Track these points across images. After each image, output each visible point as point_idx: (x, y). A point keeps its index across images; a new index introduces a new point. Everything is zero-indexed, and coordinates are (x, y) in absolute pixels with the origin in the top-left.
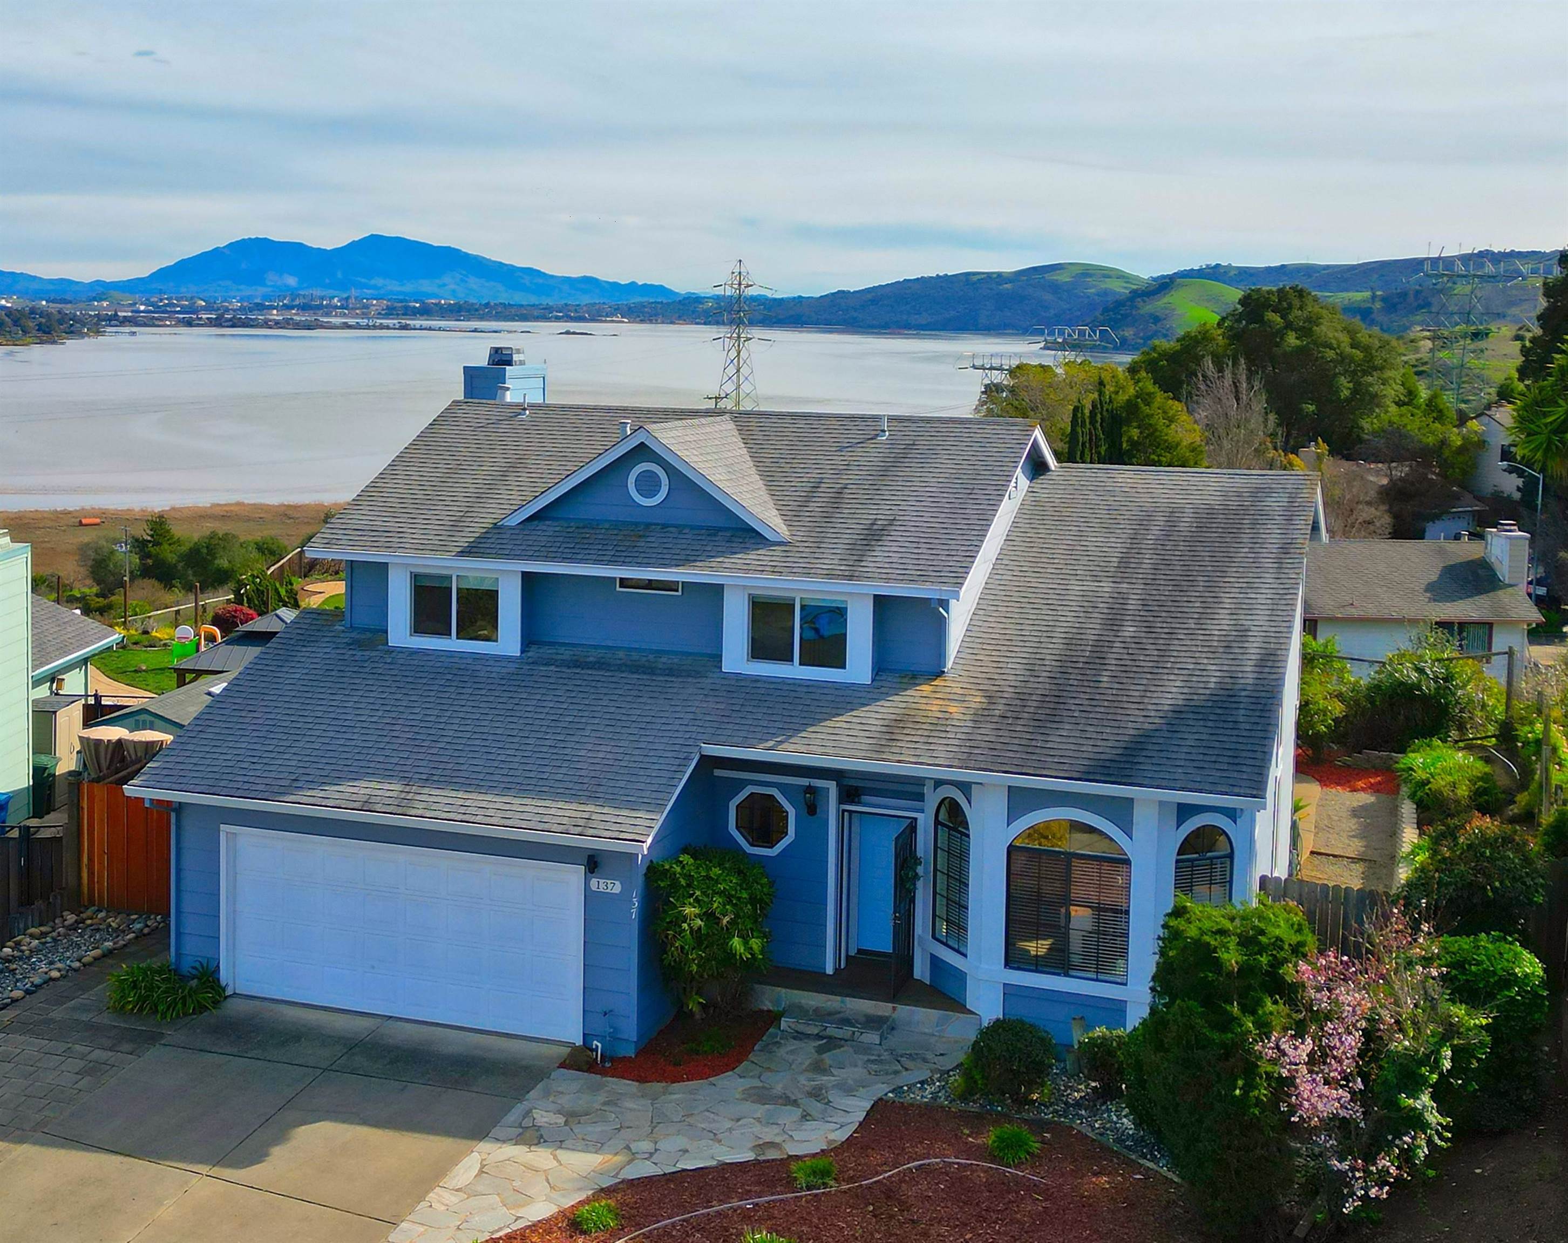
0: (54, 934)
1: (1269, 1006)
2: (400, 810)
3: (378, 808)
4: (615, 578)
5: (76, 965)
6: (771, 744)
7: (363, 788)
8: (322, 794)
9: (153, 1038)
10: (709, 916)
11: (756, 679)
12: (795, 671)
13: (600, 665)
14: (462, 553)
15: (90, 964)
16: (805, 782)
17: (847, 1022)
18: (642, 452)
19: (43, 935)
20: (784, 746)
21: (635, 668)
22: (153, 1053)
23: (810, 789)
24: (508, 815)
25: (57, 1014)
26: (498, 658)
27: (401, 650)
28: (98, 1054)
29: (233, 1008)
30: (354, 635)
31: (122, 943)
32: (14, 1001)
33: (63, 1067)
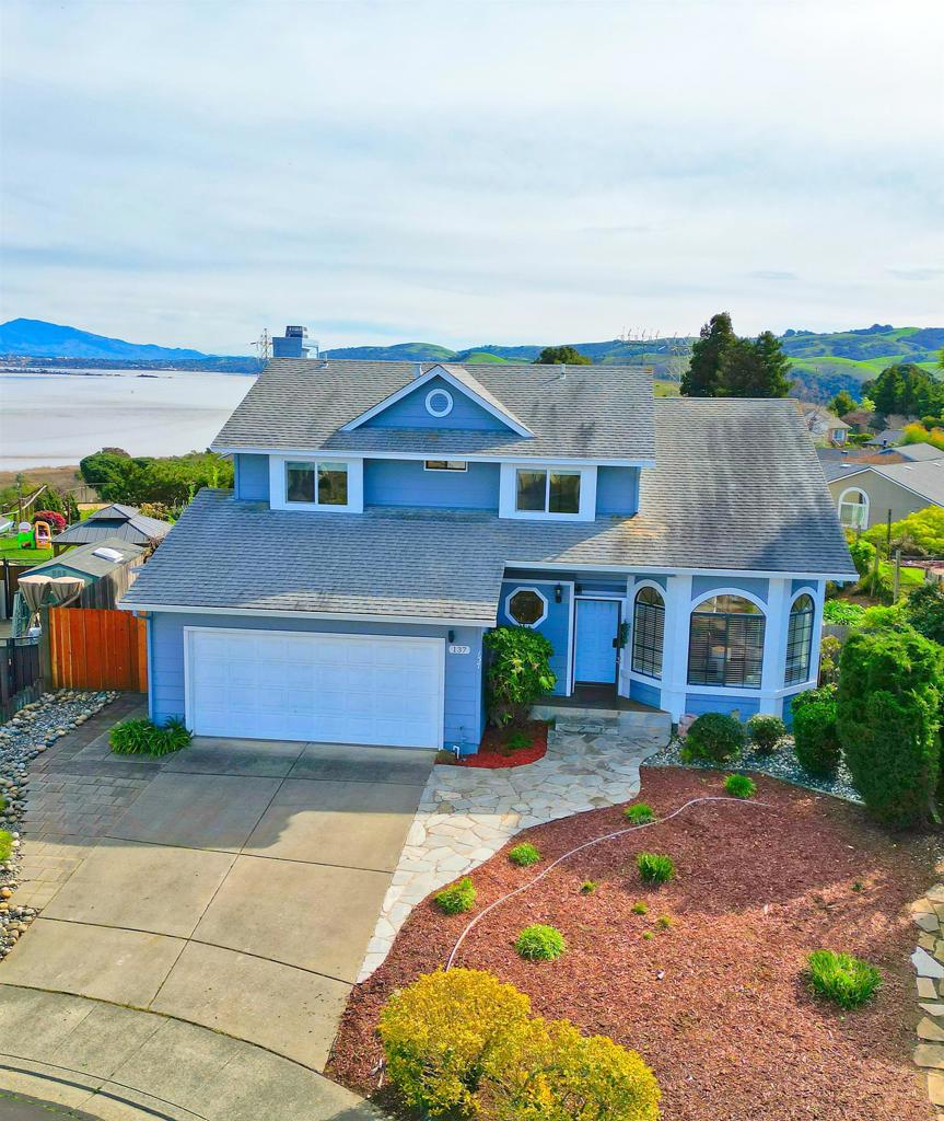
0: (44, 707)
1: (928, 691)
2: (321, 609)
3: (306, 608)
4: (422, 461)
5: (73, 725)
6: (549, 559)
7: (291, 598)
8: (263, 602)
9: (155, 768)
10: (527, 665)
11: (522, 522)
12: (546, 516)
13: (418, 517)
14: (322, 448)
15: (81, 724)
16: (556, 583)
17: (594, 723)
18: (437, 381)
19: (37, 709)
20: (558, 559)
21: (442, 518)
22: (159, 777)
23: (559, 587)
24: (398, 608)
25: (76, 758)
26: (349, 515)
27: (281, 512)
28: (120, 782)
29: (197, 744)
30: (243, 503)
31: (97, 710)
32: (41, 752)
33: (99, 792)
